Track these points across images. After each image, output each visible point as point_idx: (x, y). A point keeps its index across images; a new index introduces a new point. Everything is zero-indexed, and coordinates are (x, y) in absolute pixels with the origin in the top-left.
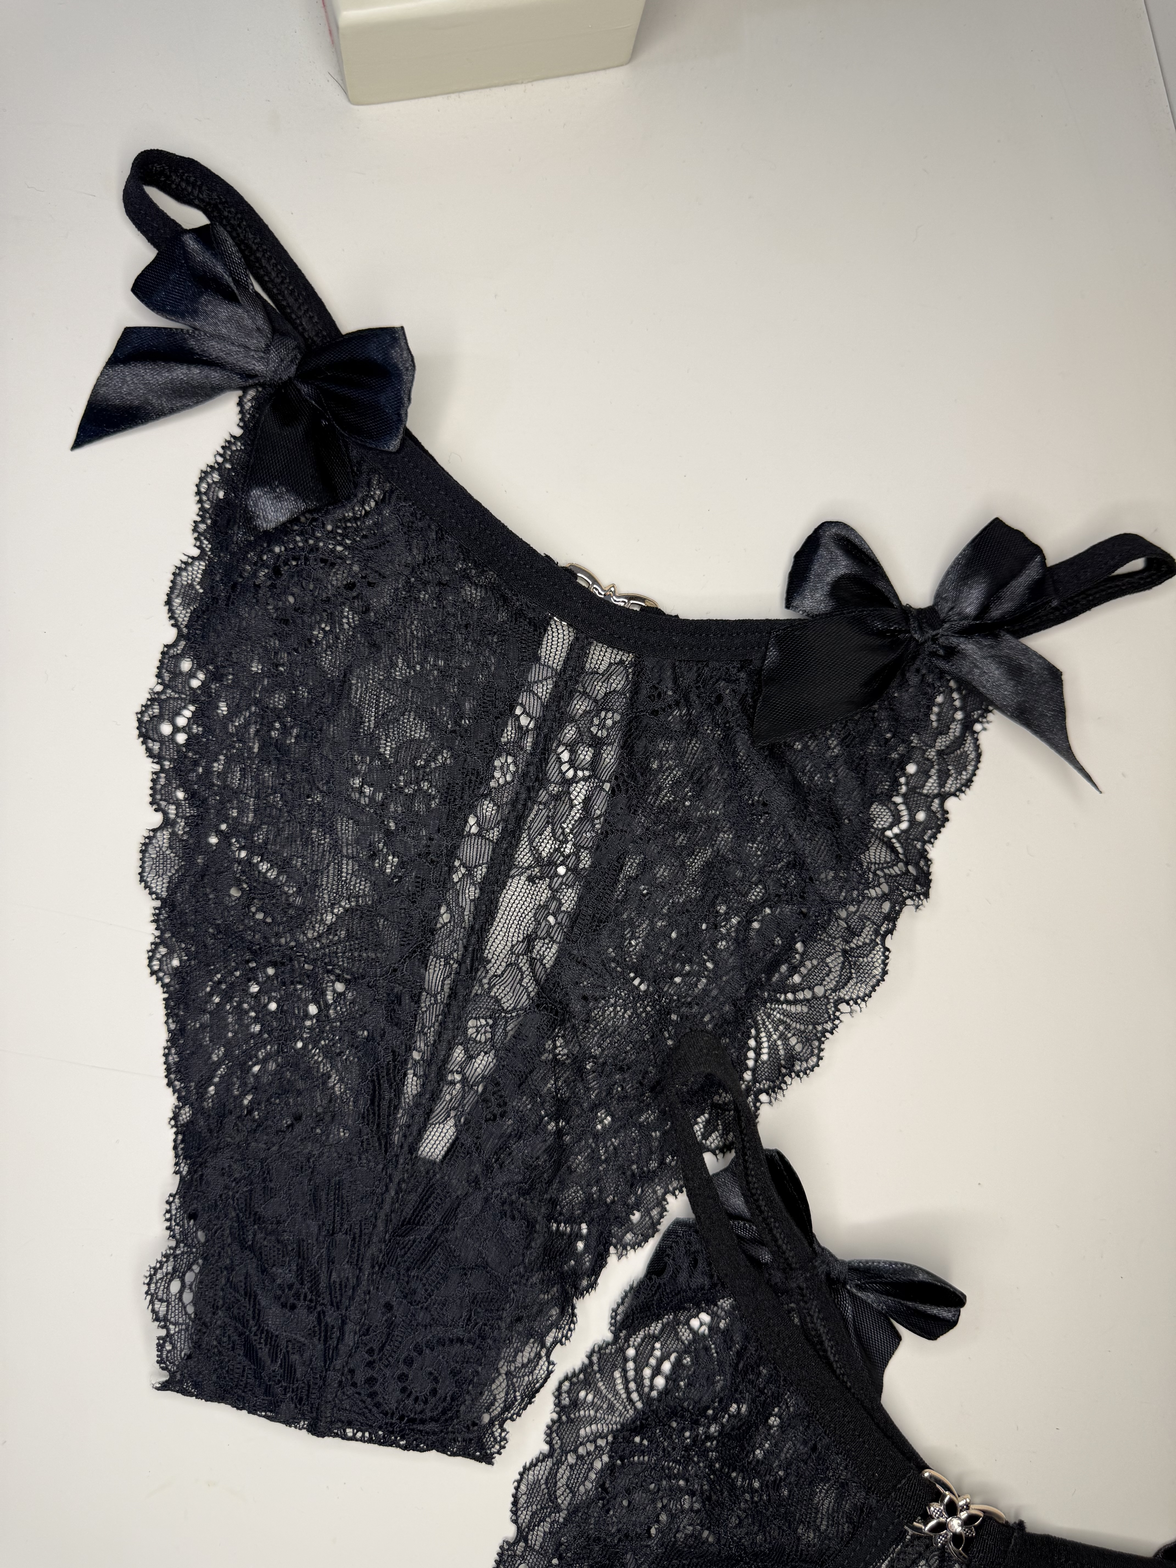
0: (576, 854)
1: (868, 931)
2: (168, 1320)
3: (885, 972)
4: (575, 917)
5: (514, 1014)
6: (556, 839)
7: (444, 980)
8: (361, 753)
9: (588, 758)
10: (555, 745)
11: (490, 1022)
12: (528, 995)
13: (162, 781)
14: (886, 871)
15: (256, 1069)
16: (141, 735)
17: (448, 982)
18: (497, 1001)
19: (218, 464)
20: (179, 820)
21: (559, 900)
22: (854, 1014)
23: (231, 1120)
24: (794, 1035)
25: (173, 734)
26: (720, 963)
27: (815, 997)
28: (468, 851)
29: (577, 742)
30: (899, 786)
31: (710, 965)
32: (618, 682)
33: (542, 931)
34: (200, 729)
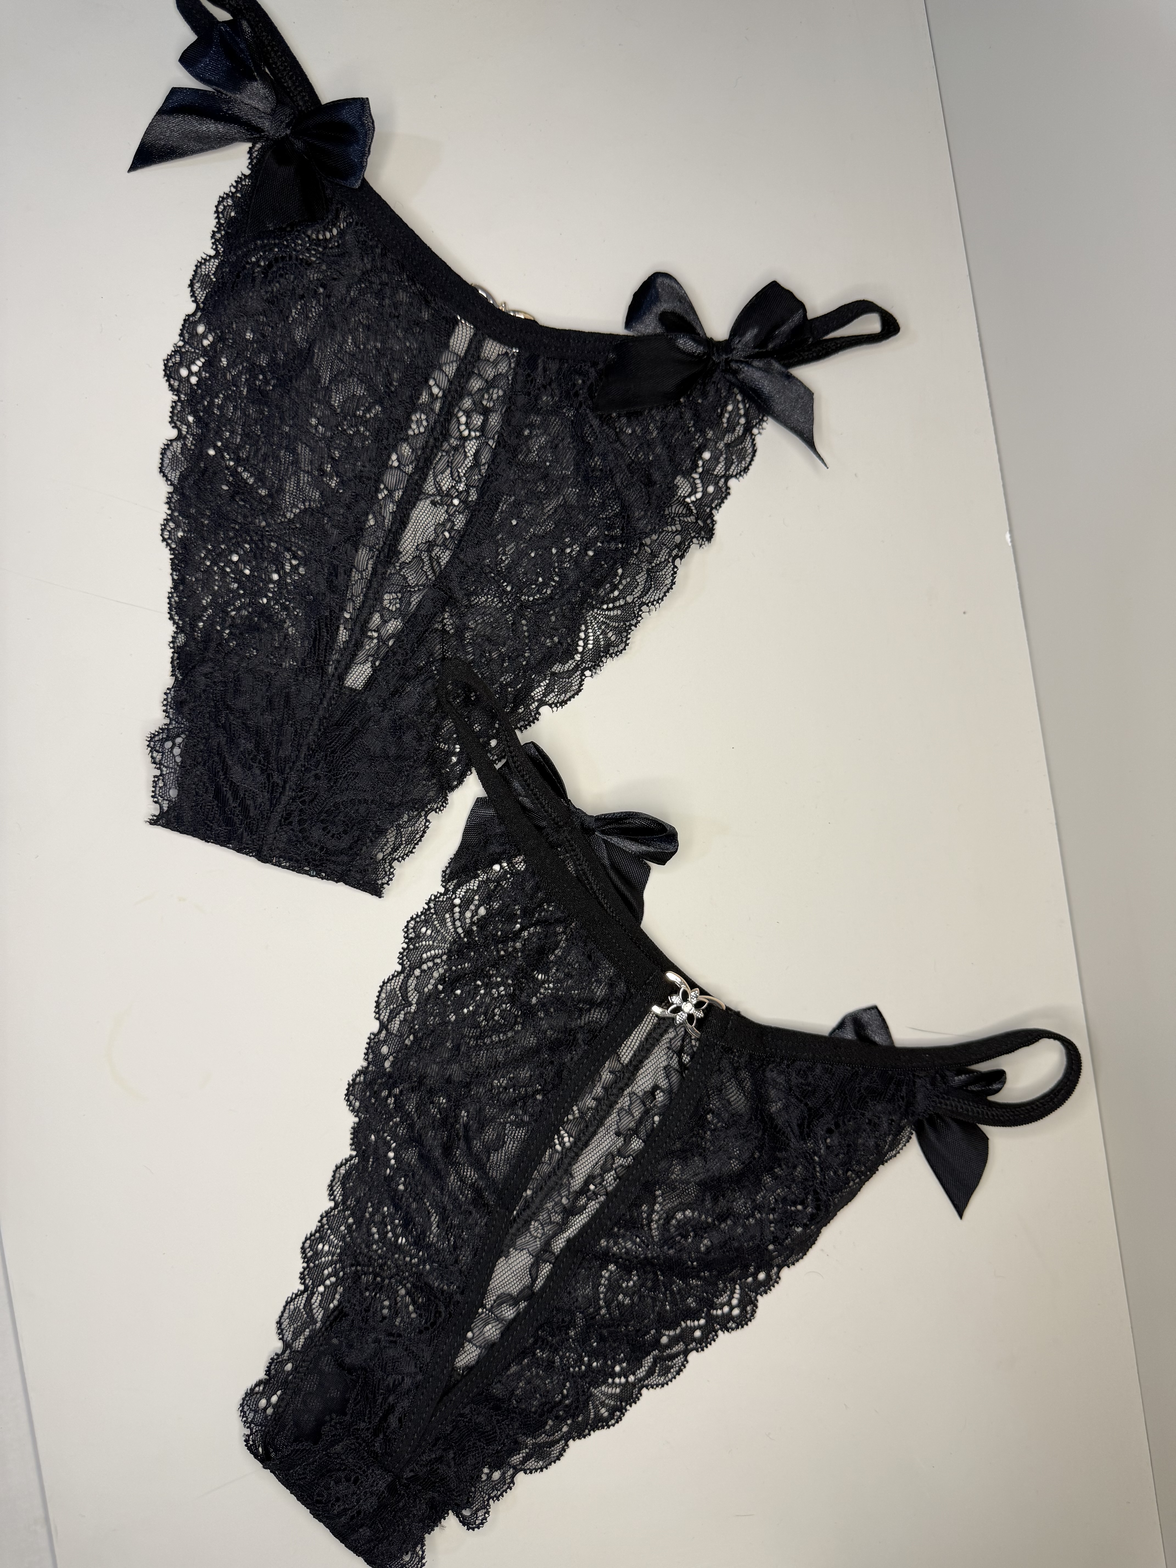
0: (467, 491)
1: (664, 553)
2: (162, 765)
3: (673, 583)
4: (463, 534)
5: (416, 589)
6: (453, 479)
7: (369, 560)
8: (318, 401)
9: (479, 423)
10: (456, 411)
11: (399, 595)
12: (427, 578)
13: (179, 408)
14: (682, 519)
15: (234, 613)
16: (166, 375)
17: (371, 562)
18: (405, 578)
19: (232, 193)
20: (188, 436)
21: (453, 522)
22: (651, 613)
23: (213, 645)
24: (611, 630)
25: (188, 377)
26: (563, 576)
27: (626, 603)
28: (390, 478)
29: (472, 411)
30: (697, 466)
31: (557, 579)
32: (503, 368)
33: (440, 541)
34: (207, 375)
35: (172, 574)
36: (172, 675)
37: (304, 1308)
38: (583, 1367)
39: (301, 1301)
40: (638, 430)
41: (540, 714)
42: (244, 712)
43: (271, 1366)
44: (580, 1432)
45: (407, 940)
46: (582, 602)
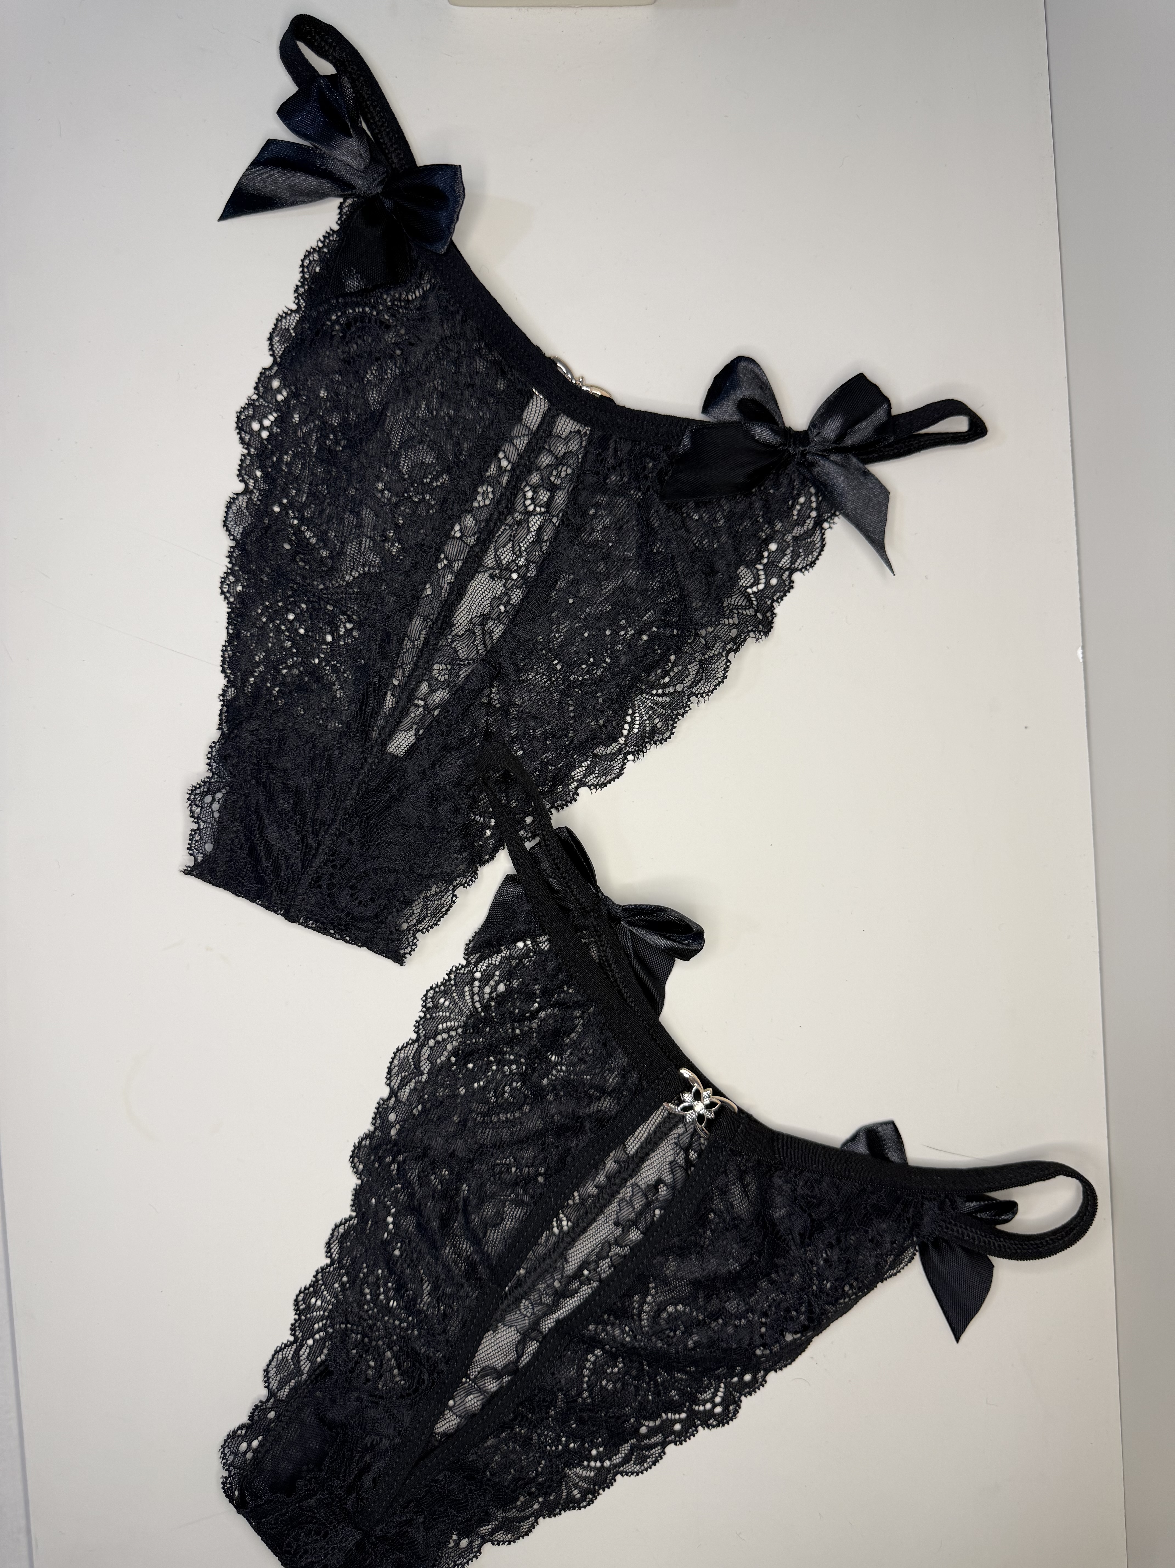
0: (527, 566)
1: (718, 646)
2: (200, 819)
3: (725, 677)
4: (519, 610)
5: (466, 663)
6: (514, 553)
7: (422, 630)
8: (386, 466)
9: (545, 499)
10: (523, 485)
11: (449, 667)
12: (477, 652)
13: (248, 462)
14: (740, 611)
15: (285, 671)
16: (237, 427)
17: (423, 632)
18: (456, 651)
19: (319, 248)
20: (255, 491)
21: (510, 596)
22: (700, 705)
23: (262, 701)
24: (658, 717)
25: (260, 430)
26: (615, 660)
27: (676, 692)
28: (451, 549)
29: (539, 486)
30: (762, 557)
31: (608, 660)
32: (574, 446)
33: (494, 615)
34: (279, 430)
35: (227, 628)
36: (219, 729)
37: (292, 1359)
38: (560, 1447)
39: (290, 1352)
40: (706, 517)
41: (578, 795)
42: (285, 772)
43: (254, 1412)
44: (551, 1510)
45: (424, 1009)
46: (631, 687)
